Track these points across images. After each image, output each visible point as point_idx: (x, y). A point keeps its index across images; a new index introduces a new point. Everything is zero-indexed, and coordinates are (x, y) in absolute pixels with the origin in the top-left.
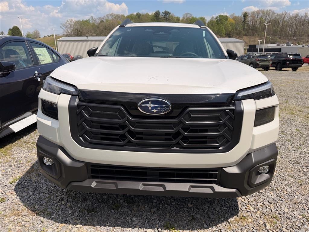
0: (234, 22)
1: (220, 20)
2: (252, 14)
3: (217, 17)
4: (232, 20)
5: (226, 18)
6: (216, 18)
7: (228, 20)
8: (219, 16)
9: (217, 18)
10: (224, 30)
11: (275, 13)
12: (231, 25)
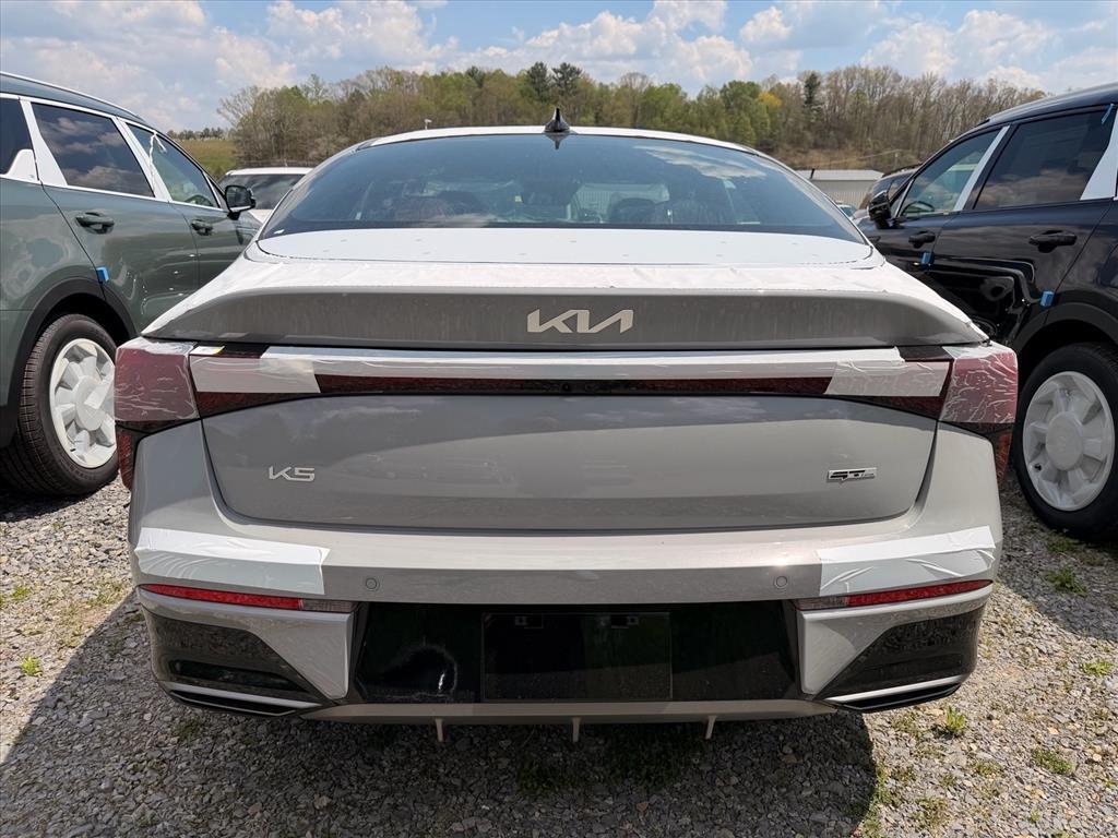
0: (778, 103)
4: (772, 97)
6: (721, 92)
7: (760, 95)
8: (730, 84)
9: (724, 90)
11: (900, 79)
12: (771, 115)
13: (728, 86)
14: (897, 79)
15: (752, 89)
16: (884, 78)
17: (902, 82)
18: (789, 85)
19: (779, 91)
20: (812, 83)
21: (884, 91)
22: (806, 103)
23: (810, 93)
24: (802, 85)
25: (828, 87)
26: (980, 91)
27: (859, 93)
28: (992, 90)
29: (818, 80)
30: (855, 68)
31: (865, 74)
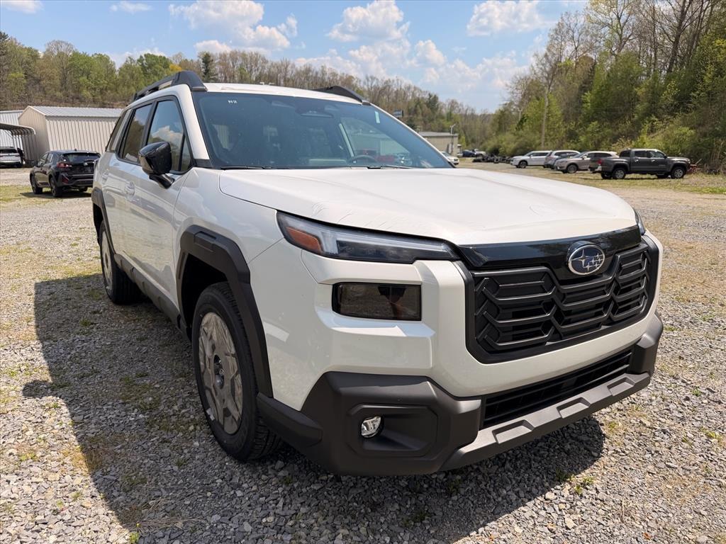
13: (143, 56)
14: (266, 62)
15: (164, 62)
16: (257, 60)
17: (269, 64)
18: (192, 60)
19: (184, 63)
20: (207, 59)
21: (258, 70)
22: (205, 74)
23: (207, 67)
24: (201, 60)
25: (220, 63)
26: (317, 73)
27: (241, 68)
28: (324, 73)
29: (211, 58)
30: (236, 53)
31: (244, 56)
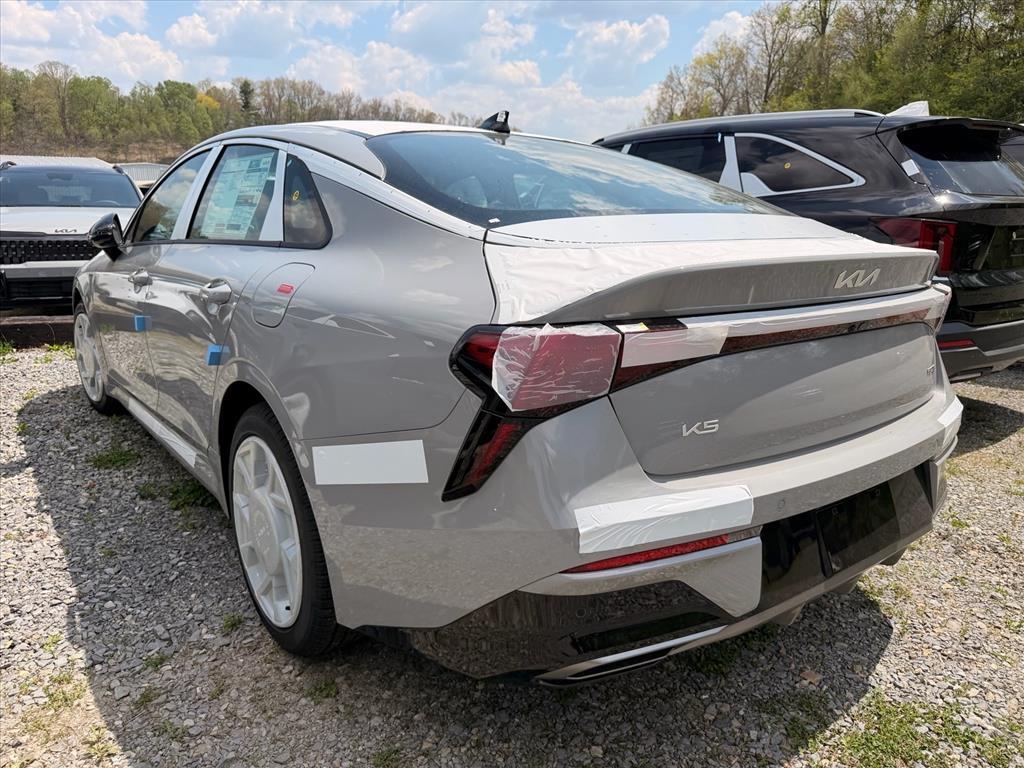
0: (216, 105)
1: (172, 95)
2: (261, 88)
3: (160, 84)
4: (210, 99)
5: (190, 91)
6: (157, 89)
7: (198, 96)
8: (165, 83)
9: (159, 88)
10: (192, 126)
11: (323, 93)
12: (212, 117)
13: (163, 85)
16: (310, 90)
17: (326, 96)
18: (224, 89)
19: (214, 93)
20: (246, 90)
21: (312, 102)
22: (244, 107)
23: (246, 98)
24: (238, 90)
25: (262, 94)
26: (389, 108)
27: (290, 102)
28: (398, 108)
29: (252, 87)
30: (283, 80)
31: (293, 86)
